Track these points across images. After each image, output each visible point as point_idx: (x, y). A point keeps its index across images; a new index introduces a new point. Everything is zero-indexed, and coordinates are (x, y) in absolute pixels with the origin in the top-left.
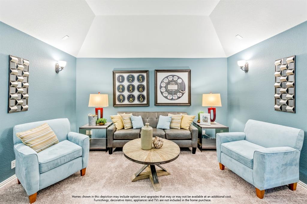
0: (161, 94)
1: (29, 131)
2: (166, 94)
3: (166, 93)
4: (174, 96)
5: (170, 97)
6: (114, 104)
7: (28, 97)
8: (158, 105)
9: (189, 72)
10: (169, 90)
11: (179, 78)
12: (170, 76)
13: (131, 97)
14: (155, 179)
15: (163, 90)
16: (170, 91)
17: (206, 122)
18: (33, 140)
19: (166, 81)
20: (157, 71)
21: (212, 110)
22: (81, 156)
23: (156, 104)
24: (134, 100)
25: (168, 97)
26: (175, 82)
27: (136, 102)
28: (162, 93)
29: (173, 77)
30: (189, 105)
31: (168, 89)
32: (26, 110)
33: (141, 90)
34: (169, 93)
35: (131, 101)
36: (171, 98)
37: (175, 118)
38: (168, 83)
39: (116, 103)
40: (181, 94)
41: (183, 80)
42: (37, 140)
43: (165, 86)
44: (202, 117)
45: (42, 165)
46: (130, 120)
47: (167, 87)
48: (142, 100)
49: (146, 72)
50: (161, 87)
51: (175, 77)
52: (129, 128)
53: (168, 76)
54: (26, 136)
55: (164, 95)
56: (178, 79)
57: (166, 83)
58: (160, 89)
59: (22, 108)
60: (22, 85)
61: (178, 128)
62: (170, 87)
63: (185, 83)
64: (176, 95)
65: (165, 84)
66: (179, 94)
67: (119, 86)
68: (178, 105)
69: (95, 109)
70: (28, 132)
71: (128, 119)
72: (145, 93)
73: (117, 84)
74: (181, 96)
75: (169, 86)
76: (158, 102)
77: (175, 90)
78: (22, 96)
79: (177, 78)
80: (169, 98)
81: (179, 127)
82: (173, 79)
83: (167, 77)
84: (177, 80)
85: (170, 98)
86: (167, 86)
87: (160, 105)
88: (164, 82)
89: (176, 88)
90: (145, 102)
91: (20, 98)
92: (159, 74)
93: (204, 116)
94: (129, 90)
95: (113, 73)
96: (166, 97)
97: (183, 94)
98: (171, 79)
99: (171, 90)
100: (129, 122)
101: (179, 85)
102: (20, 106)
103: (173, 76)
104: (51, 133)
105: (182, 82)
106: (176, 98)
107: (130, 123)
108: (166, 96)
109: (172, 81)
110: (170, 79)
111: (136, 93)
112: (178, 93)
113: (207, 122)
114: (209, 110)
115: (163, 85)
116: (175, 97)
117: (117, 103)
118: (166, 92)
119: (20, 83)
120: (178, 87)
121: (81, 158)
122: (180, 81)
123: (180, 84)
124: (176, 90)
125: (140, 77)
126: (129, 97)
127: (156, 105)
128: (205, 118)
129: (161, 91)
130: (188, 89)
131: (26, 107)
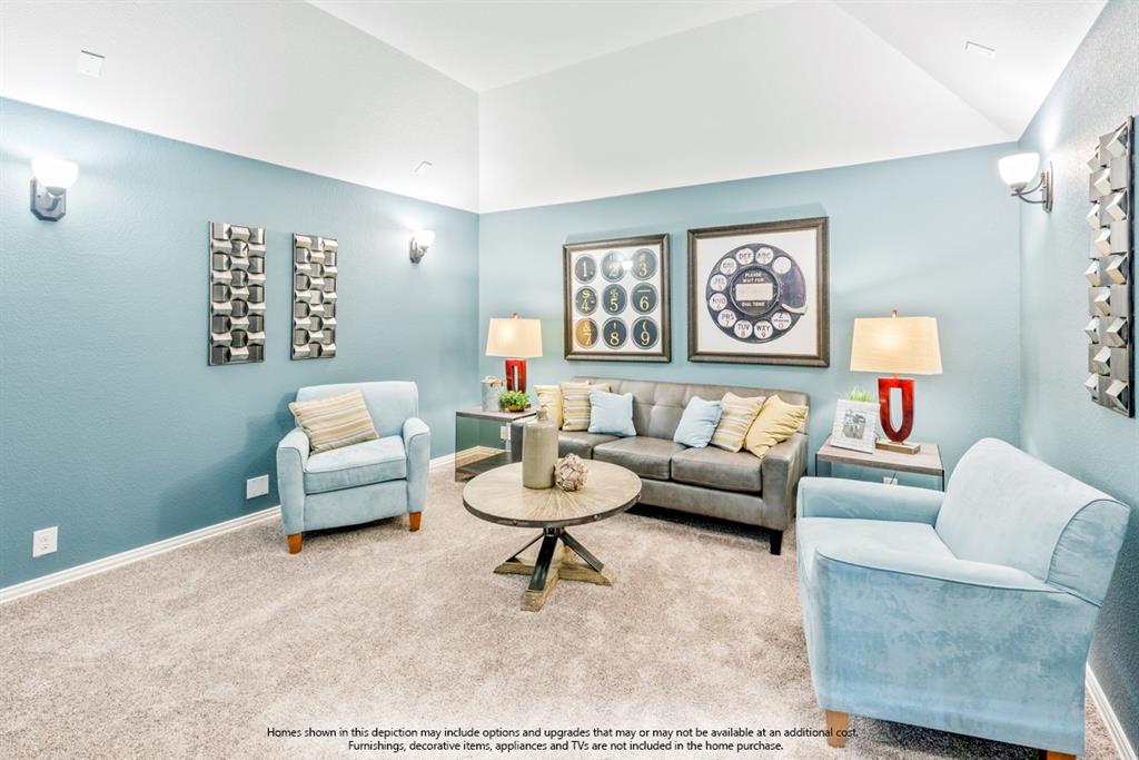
0: (711, 319)
1: (316, 402)
2: (728, 319)
3: (727, 316)
4: (759, 328)
5: (744, 329)
6: (568, 350)
7: (335, 326)
8: (698, 358)
9: (820, 227)
10: (739, 303)
11: (778, 253)
12: (743, 248)
13: (615, 330)
14: (536, 577)
15: (719, 302)
16: (745, 308)
17: (855, 436)
18: (315, 423)
19: (730, 268)
20: (696, 234)
21: (897, 388)
22: (405, 479)
23: (694, 354)
24: (622, 338)
25: (738, 331)
26: (764, 270)
27: (630, 346)
28: (715, 315)
29: (755, 252)
30: (822, 362)
31: (738, 299)
32: (333, 355)
33: (644, 305)
34: (741, 316)
35: (614, 341)
36: (748, 333)
37: (735, 411)
38: (739, 276)
39: (571, 348)
40: (786, 317)
41: (794, 264)
42: (325, 425)
43: (724, 287)
44: (844, 413)
45: (309, 476)
46: (585, 403)
47: (734, 292)
48: (648, 339)
49: (658, 239)
50: (710, 293)
51: (762, 251)
52: (580, 428)
53: (738, 249)
54: (306, 411)
55: (723, 322)
56: (775, 259)
57: (727, 276)
58: (708, 299)
59: (320, 350)
60: (322, 298)
61: (733, 448)
62: (745, 293)
63: (803, 272)
64: (767, 324)
65: (725, 280)
66: (780, 320)
67: (580, 293)
68: (775, 361)
69: (504, 363)
70: (310, 403)
71: (579, 400)
72: (656, 316)
73: (576, 285)
74: (786, 326)
75: (738, 286)
76: (701, 349)
77: (763, 304)
78: (321, 324)
79: (772, 255)
80: (739, 335)
81: (734, 445)
82: (754, 261)
83: (732, 255)
84: (770, 265)
85: (743, 333)
86: (734, 287)
87: (706, 358)
88: (720, 273)
89: (769, 296)
90: (657, 348)
91: (315, 327)
92: (701, 244)
93: (854, 414)
94: (607, 306)
95: (565, 250)
96: (730, 331)
97: (795, 318)
98: (746, 261)
99: (749, 305)
100: (582, 411)
101: (778, 281)
102: (316, 346)
103: (756, 248)
104: (359, 411)
105: (792, 270)
106: (769, 333)
107: (583, 414)
108: (730, 325)
109: (749, 269)
110: (742, 262)
111: (629, 317)
112: (777, 316)
113: (860, 437)
114: (884, 386)
115: (720, 284)
116: (764, 329)
117: (577, 347)
118: (730, 312)
119: (318, 293)
120: (775, 291)
121: (403, 484)
122: (781, 267)
123: (784, 277)
124: (766, 302)
125: (642, 258)
126: (609, 328)
127: (693, 358)
128: (856, 421)
129: (709, 308)
130: (818, 296)
131: (332, 347)
